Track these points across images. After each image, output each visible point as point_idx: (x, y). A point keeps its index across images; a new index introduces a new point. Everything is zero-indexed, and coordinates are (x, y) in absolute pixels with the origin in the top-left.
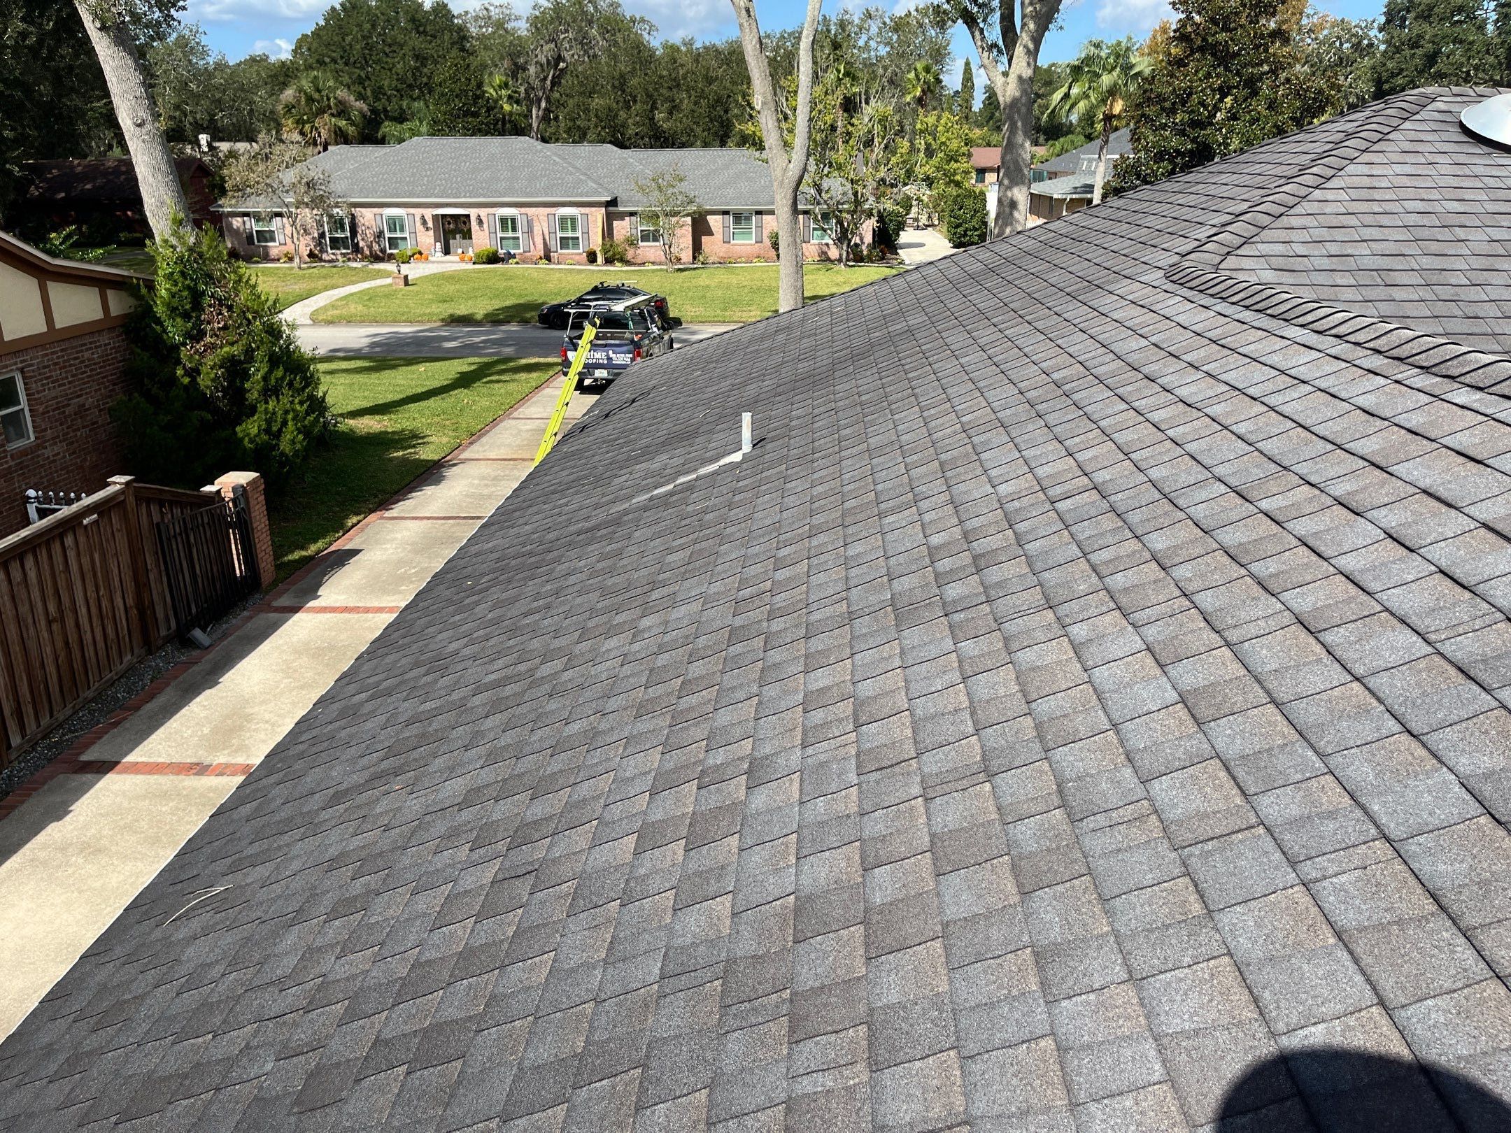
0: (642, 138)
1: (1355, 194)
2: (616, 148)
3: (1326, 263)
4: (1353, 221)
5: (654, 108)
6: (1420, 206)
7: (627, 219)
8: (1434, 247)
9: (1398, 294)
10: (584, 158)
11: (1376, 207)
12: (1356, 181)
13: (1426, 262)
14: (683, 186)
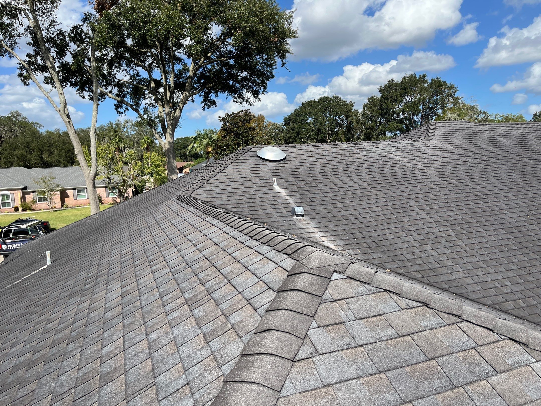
0: (38, 164)
1: (229, 174)
2: (25, 169)
3: (220, 192)
4: (228, 180)
5: (42, 153)
6: (245, 176)
7: (32, 194)
8: (247, 186)
9: (237, 198)
10: (11, 173)
11: (234, 177)
12: (229, 171)
13: (245, 190)
14: (56, 181)
